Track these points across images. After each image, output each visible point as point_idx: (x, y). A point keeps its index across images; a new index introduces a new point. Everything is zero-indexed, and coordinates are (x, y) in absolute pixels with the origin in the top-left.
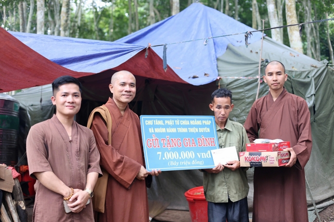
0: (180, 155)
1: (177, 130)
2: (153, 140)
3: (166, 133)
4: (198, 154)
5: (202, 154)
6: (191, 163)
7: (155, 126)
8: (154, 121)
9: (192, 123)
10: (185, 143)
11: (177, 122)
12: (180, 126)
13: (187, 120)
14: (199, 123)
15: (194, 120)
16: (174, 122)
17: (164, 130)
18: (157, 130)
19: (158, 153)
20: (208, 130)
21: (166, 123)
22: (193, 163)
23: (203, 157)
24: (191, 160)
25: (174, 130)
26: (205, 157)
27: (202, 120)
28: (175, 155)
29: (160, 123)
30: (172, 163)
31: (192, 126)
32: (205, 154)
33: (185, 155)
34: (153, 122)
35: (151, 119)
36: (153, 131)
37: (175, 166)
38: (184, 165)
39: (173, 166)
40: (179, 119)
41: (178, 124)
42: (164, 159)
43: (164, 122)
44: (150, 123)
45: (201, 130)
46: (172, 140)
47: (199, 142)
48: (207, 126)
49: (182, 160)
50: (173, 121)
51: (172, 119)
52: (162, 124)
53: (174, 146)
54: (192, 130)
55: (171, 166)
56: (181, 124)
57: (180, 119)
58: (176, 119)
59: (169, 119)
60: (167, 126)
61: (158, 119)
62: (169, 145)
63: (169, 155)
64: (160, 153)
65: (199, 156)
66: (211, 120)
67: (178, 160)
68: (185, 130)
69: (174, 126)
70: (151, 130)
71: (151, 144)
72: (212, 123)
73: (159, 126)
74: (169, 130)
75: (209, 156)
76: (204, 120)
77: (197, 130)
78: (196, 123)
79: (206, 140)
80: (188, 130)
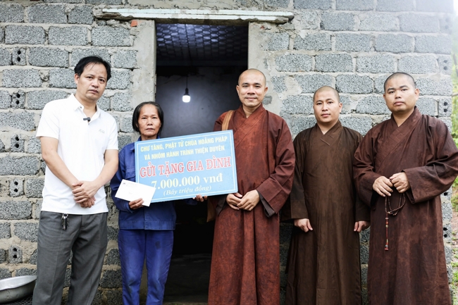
0: (180, 183)
1: (180, 153)
2: (148, 168)
3: (166, 159)
4: (205, 178)
5: (211, 178)
6: (194, 190)
7: (151, 152)
8: (152, 146)
9: (201, 142)
10: (190, 167)
11: (181, 144)
12: (184, 148)
13: (194, 139)
15: (204, 138)
16: (177, 144)
18: (154, 156)
19: (153, 182)
20: (223, 148)
21: (166, 147)
22: (197, 189)
23: (211, 181)
24: (194, 186)
25: (176, 154)
26: (215, 181)
27: (214, 137)
28: (174, 183)
29: (160, 147)
30: (169, 192)
31: (199, 146)
32: (214, 178)
33: (187, 181)
34: (150, 148)
36: (149, 158)
37: (173, 196)
38: (184, 194)
39: (170, 196)
40: (183, 140)
41: (182, 146)
43: (164, 146)
44: (146, 149)
45: (212, 149)
46: (172, 165)
47: (208, 164)
48: (222, 144)
49: (183, 188)
51: (174, 141)
52: (162, 148)
53: (174, 172)
54: (200, 151)
55: (166, 196)
56: (186, 145)
57: (185, 140)
58: (180, 141)
59: (171, 142)
60: (166, 151)
61: (156, 144)
62: (167, 172)
63: (165, 184)
64: (155, 182)
65: (206, 181)
66: (228, 135)
67: (178, 189)
68: (190, 152)
69: (178, 149)
70: (147, 157)
71: (145, 173)
72: (228, 140)
73: (157, 152)
74: (170, 155)
75: (219, 179)
76: (218, 136)
77: (206, 150)
78: (206, 142)
79: (219, 160)
80: (194, 151)
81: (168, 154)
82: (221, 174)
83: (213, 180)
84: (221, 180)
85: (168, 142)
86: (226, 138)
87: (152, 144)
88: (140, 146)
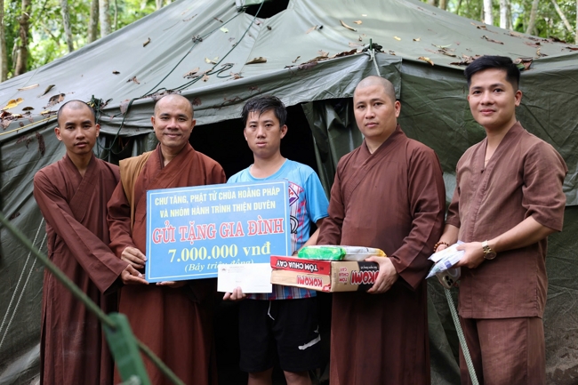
0: (209, 253)
1: (211, 209)
2: (164, 230)
3: (191, 217)
4: (245, 249)
5: (254, 248)
7: (170, 207)
8: (171, 198)
9: (241, 194)
10: (224, 231)
11: (213, 197)
12: (218, 203)
13: (232, 190)
14: (256, 193)
16: (208, 197)
17: (186, 212)
18: (174, 213)
19: (170, 251)
20: (273, 205)
21: (191, 199)
23: (254, 254)
25: (205, 211)
26: (259, 253)
27: (261, 188)
28: (200, 253)
29: (181, 200)
30: (193, 267)
31: (238, 201)
32: (258, 248)
33: (219, 251)
34: (169, 200)
35: (165, 196)
36: (166, 215)
37: (197, 272)
38: (214, 270)
39: (194, 272)
40: (216, 190)
41: (215, 199)
42: (179, 260)
43: (188, 199)
44: (163, 201)
45: (258, 206)
46: (200, 227)
47: (250, 228)
49: (213, 261)
50: (205, 195)
51: (204, 192)
52: (185, 201)
53: (202, 237)
54: (239, 208)
55: (189, 273)
56: (220, 199)
58: (212, 192)
59: (198, 193)
60: (192, 205)
61: (179, 194)
62: (192, 237)
63: (188, 254)
64: (174, 251)
65: (247, 253)
66: (281, 186)
67: (206, 262)
68: (225, 209)
69: (209, 203)
70: (164, 214)
71: (160, 236)
72: (281, 193)
73: (177, 206)
74: (196, 211)
75: (266, 251)
76: (266, 187)
77: (249, 207)
78: (249, 195)
79: (266, 222)
80: (232, 207)
81: (193, 211)
82: (268, 243)
83: (256, 253)
84: (268, 252)
85: (194, 193)
86: (278, 190)
87: (172, 195)
88: (154, 197)
